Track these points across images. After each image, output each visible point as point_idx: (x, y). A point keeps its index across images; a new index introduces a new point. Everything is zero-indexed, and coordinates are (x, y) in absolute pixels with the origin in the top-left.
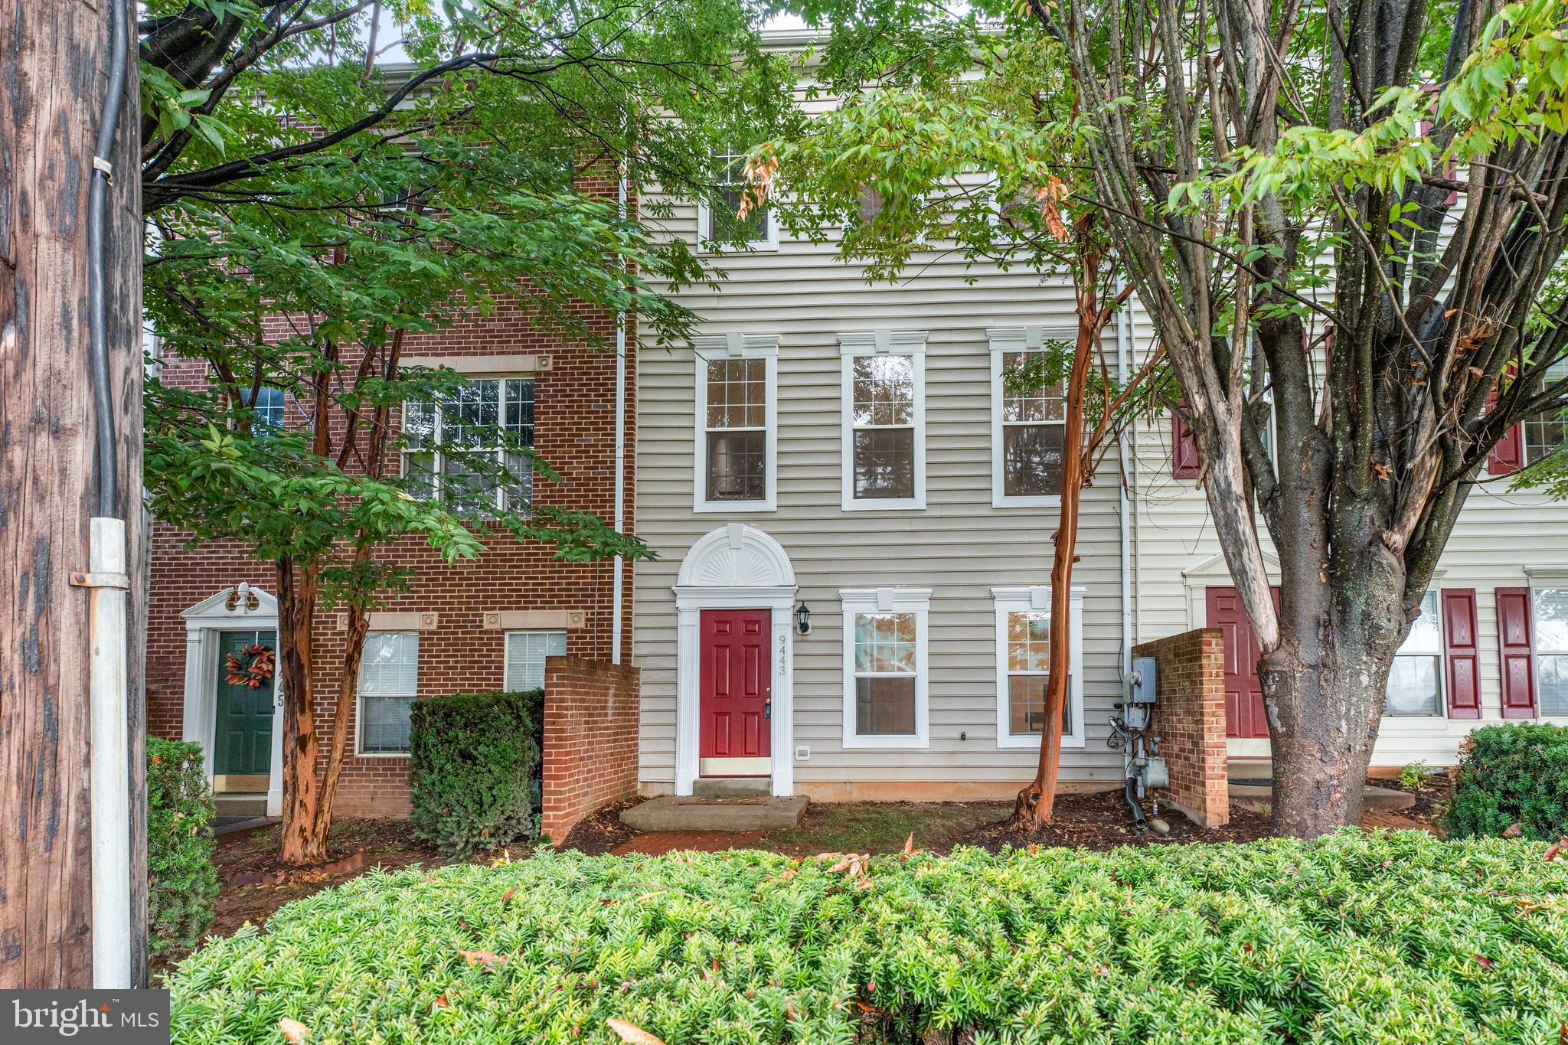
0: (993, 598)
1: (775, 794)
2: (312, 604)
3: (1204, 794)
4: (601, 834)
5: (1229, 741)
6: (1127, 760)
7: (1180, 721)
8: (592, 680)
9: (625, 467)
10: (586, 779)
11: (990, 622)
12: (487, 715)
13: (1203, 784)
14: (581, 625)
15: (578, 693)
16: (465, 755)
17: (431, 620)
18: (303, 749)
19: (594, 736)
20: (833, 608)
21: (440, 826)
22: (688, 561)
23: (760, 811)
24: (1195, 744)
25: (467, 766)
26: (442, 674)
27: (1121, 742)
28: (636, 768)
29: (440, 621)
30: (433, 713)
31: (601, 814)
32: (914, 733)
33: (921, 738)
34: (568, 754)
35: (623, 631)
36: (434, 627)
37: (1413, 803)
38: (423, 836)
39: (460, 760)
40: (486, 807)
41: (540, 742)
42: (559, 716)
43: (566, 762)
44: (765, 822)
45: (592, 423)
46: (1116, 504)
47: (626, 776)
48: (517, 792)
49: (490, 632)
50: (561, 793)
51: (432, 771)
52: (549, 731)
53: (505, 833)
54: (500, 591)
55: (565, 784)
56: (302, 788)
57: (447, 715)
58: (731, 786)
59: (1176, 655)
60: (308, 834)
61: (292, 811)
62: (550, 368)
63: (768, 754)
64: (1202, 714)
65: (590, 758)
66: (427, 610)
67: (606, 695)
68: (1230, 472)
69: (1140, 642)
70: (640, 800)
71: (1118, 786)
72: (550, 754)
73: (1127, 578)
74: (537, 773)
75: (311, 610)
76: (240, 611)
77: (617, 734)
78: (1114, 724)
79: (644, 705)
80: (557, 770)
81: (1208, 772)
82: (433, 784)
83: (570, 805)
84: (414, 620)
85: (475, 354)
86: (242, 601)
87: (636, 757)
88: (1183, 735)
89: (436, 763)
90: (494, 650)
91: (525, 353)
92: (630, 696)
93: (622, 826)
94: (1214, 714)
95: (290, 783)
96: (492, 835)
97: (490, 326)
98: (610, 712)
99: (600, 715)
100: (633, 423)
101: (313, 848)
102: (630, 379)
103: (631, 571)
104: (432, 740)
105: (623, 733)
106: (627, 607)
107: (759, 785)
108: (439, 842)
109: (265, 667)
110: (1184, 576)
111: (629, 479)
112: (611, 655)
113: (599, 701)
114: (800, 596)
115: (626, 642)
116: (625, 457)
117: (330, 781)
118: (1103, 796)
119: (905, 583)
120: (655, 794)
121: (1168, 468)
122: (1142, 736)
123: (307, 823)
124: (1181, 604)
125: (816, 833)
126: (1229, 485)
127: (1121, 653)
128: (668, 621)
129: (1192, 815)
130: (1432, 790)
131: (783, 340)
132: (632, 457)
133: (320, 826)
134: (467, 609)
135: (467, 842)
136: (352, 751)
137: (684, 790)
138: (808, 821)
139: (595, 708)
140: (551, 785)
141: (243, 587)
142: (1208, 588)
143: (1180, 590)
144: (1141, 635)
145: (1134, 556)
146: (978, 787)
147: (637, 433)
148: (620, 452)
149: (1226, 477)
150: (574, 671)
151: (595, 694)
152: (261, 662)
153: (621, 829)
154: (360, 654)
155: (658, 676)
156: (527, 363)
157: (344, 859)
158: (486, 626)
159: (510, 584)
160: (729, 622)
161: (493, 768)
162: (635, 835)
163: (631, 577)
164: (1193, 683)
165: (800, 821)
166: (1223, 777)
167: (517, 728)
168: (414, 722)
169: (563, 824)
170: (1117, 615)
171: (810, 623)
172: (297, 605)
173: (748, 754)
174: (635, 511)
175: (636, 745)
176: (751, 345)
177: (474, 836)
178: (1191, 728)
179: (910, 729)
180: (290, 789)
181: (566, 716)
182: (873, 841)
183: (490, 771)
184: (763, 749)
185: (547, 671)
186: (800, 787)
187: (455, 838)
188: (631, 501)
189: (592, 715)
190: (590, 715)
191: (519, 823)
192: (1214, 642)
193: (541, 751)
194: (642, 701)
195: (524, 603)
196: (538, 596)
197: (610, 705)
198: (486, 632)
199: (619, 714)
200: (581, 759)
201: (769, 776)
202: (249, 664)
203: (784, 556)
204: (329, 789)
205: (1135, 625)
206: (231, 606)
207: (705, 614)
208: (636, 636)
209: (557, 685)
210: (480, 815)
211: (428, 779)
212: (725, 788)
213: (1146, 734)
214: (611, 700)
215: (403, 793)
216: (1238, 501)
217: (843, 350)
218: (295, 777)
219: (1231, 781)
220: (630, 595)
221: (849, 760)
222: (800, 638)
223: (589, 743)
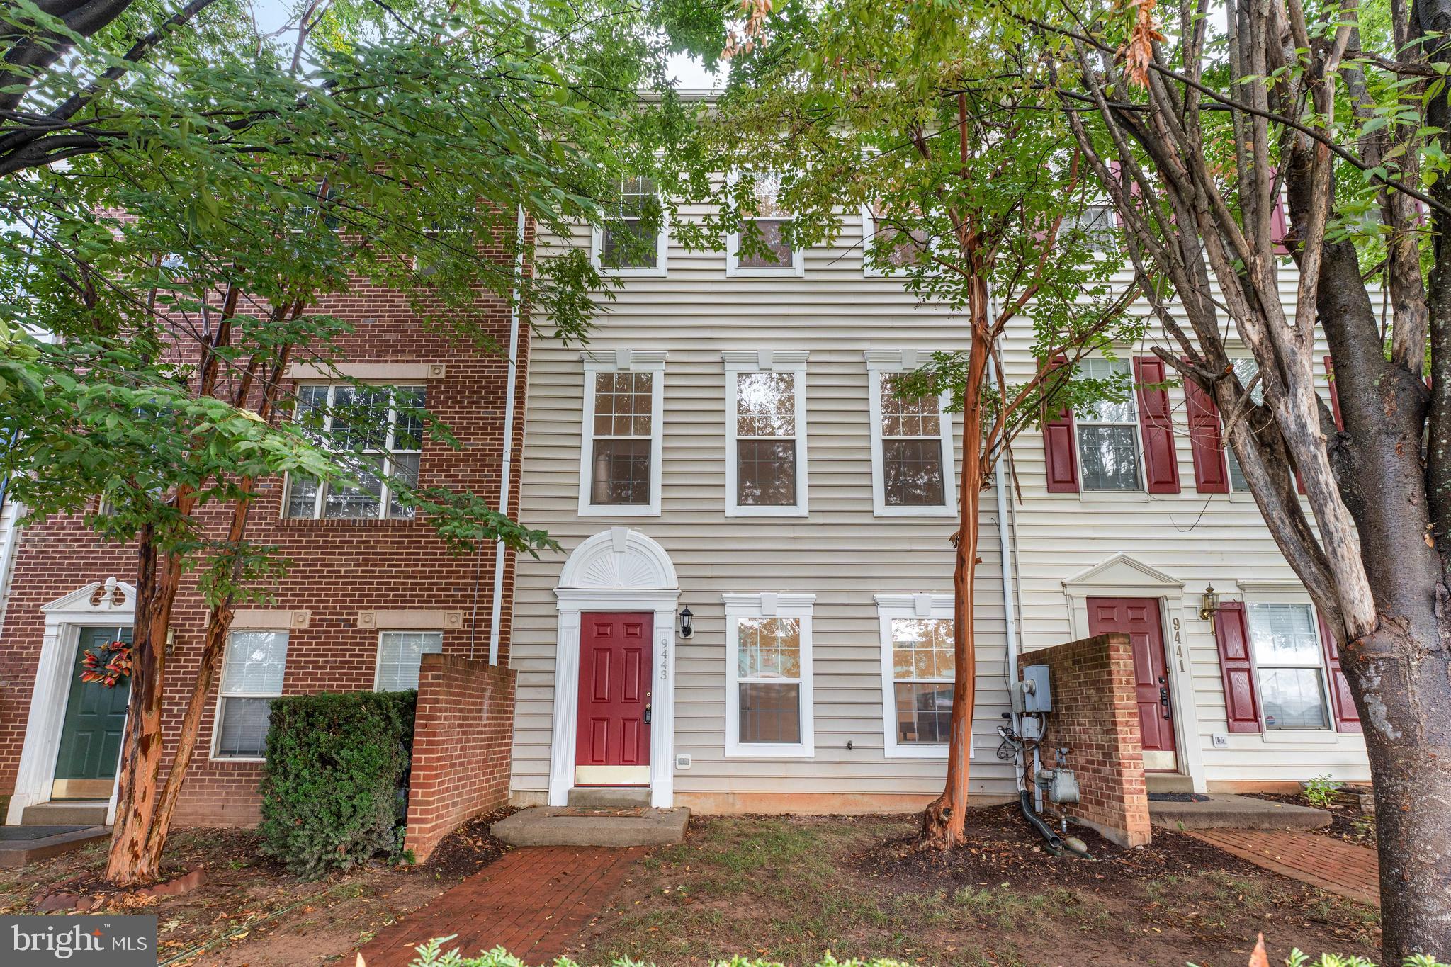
0: (877, 605)
1: (654, 805)
2: (173, 593)
3: (1123, 810)
4: (470, 849)
5: (1145, 753)
6: (1019, 773)
7: (1084, 731)
8: (468, 681)
9: (511, 471)
10: (456, 788)
11: (875, 629)
12: (353, 715)
13: (1121, 799)
14: (459, 625)
15: (454, 694)
16: (325, 760)
17: (303, 619)
18: (145, 751)
19: (467, 741)
20: (716, 612)
21: (290, 841)
22: (572, 561)
23: (641, 824)
24: (1108, 756)
25: (326, 773)
26: (310, 674)
27: (1010, 754)
28: (508, 776)
29: (312, 620)
30: (294, 712)
31: (470, 827)
32: (799, 741)
33: (806, 748)
34: (439, 759)
35: (501, 633)
36: (306, 625)
37: (1330, 821)
38: (270, 852)
39: (319, 765)
40: (344, 819)
41: (409, 747)
42: (433, 718)
43: (436, 768)
44: (648, 837)
45: (480, 429)
46: (994, 516)
47: (497, 785)
48: (381, 802)
49: (365, 631)
50: (428, 803)
51: (286, 778)
52: (420, 734)
53: (364, 849)
54: (377, 589)
55: (434, 793)
56: (139, 795)
57: (309, 715)
58: (608, 796)
59: (1074, 663)
60: (139, 849)
61: (125, 822)
62: (442, 376)
63: (647, 761)
64: (1114, 723)
65: (462, 764)
66: (300, 608)
67: (482, 697)
68: (1304, 409)
69: (1025, 651)
70: (511, 811)
71: (1009, 800)
72: (419, 760)
73: (1009, 587)
74: (404, 781)
75: (171, 600)
76: (105, 605)
77: (491, 739)
78: (1003, 734)
79: (519, 709)
80: (425, 777)
81: (1126, 786)
82: (287, 792)
83: (438, 817)
84: (287, 618)
85: (370, 362)
86: (108, 596)
87: (509, 764)
88: (1090, 746)
89: (292, 769)
90: (366, 650)
91: (418, 362)
92: (506, 699)
93: (493, 840)
94: (1127, 724)
95: (126, 789)
96: (348, 852)
97: (385, 336)
98: (485, 715)
99: (474, 718)
100: (521, 429)
101: (143, 865)
102: (520, 388)
103: (512, 572)
104: (289, 743)
105: (497, 739)
106: (506, 608)
107: (638, 795)
108: (288, 859)
109: (124, 664)
110: (1064, 586)
111: (514, 482)
112: (487, 656)
113: (474, 704)
114: (683, 600)
115: (504, 643)
116: (512, 461)
117: (172, 788)
118: (996, 810)
119: (788, 589)
120: (526, 804)
121: (1043, 482)
122: (1038, 746)
123: (140, 836)
124: (1062, 613)
125: (705, 851)
126: (1304, 426)
127: (1006, 662)
128: (549, 623)
129: (1107, 833)
130: (1339, 806)
131: (670, 357)
132: (519, 461)
133: (155, 840)
134: (341, 608)
135: (320, 859)
136: (207, 754)
137: (558, 799)
138: (695, 837)
139: (470, 711)
140: (418, 794)
141: (110, 582)
142: (1088, 598)
143: (1061, 600)
144: (1025, 643)
145: (1015, 565)
146: (866, 799)
147: (524, 438)
148: (507, 456)
149: (1298, 417)
150: (451, 670)
151: (471, 696)
152: (120, 659)
153: (492, 843)
154: (221, 649)
155: (534, 679)
156: (422, 371)
157: (178, 878)
158: (360, 625)
159: (389, 583)
160: (610, 625)
161: (354, 773)
162: (507, 851)
163: (512, 578)
164: (1100, 691)
165: (685, 836)
166: (1142, 791)
167: (385, 730)
168: (272, 722)
169: (430, 839)
170: (1001, 623)
171: (693, 627)
172: (157, 594)
173: (625, 762)
174: (520, 513)
175: (510, 751)
176: (639, 359)
177: (328, 853)
178: (1100, 738)
179: (794, 736)
180: (126, 797)
181: (439, 718)
182: (770, 861)
183: (351, 778)
184: (642, 756)
185: (422, 669)
186: (680, 797)
187: (305, 855)
188: (516, 504)
189: (467, 718)
190: (465, 718)
191: (380, 837)
192: (1122, 647)
193: (410, 756)
194: (518, 705)
195: (400, 603)
196: (416, 596)
197: (485, 707)
198: (360, 631)
199: (494, 718)
200: (453, 765)
201: (648, 786)
202: (107, 661)
203: (667, 560)
204: (169, 797)
205: (1019, 634)
206: (95, 601)
207: (586, 616)
208: (514, 637)
209: (431, 685)
210: (337, 829)
211: (281, 785)
212: (601, 799)
213: (1042, 745)
214: (486, 702)
215: (256, 801)
216: (1317, 445)
217: (727, 366)
218: (132, 782)
219: (1152, 797)
220: (510, 596)
221: (731, 770)
222: (682, 642)
223: (462, 749)
